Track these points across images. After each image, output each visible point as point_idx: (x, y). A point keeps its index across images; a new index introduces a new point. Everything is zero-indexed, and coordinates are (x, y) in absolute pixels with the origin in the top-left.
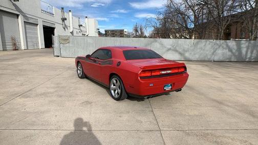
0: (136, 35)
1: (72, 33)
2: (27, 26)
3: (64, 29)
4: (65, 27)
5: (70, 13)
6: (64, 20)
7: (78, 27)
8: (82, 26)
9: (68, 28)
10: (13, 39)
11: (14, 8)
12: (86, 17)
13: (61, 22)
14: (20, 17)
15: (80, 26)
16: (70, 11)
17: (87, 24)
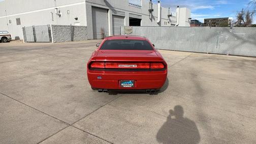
0: (240, 24)
1: (159, 23)
2: (115, 19)
3: (151, 20)
4: (152, 18)
5: (159, 4)
6: (151, 11)
7: (167, 18)
8: (171, 16)
9: (156, 18)
10: (102, 30)
11: (105, 4)
12: (178, 7)
13: (148, 13)
14: (109, 12)
15: (169, 16)
16: (159, 2)
17: (178, 13)
